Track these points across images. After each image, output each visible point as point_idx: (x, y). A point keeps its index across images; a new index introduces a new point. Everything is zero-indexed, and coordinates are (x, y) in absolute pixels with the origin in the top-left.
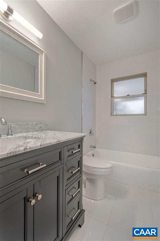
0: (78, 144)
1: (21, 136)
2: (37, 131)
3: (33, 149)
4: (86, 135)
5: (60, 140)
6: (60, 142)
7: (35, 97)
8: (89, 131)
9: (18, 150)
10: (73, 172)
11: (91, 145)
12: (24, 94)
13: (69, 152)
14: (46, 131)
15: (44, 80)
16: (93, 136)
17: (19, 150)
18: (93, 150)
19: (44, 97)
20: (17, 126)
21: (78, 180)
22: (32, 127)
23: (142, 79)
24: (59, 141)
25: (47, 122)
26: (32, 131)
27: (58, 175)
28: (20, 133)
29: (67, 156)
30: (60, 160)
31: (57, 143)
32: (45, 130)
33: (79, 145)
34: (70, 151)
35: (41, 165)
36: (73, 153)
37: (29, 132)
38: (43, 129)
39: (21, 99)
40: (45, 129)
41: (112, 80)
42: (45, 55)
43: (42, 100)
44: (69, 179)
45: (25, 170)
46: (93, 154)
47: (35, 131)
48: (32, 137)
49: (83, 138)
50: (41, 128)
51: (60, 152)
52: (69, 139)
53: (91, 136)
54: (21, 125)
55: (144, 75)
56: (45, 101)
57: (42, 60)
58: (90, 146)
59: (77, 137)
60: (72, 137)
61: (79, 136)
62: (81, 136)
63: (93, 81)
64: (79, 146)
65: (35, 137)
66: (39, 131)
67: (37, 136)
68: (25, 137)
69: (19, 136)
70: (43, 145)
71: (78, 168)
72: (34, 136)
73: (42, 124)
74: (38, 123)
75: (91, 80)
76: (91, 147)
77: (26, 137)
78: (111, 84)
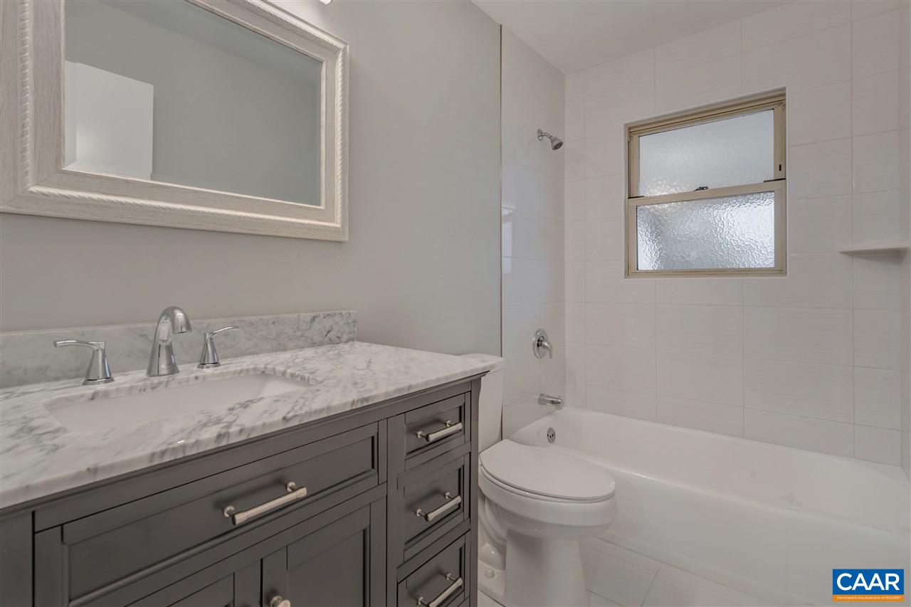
0: (458, 402)
1: (247, 371)
2: (313, 345)
3: (252, 436)
4: (493, 366)
5: (367, 395)
6: (370, 403)
7: (306, 222)
8: (534, 339)
9: (192, 440)
10: (431, 516)
11: (542, 395)
12: (265, 214)
13: (414, 437)
14: (350, 343)
15: (343, 154)
16: (551, 356)
17: (197, 441)
18: (549, 413)
19: (343, 217)
20: (237, 330)
21: (459, 544)
22: (295, 332)
23: (766, 118)
24: (367, 399)
25: (355, 312)
26: (296, 347)
27: (365, 525)
28: (249, 354)
29: (405, 452)
30: (373, 467)
31: (354, 408)
32: (347, 342)
33: (460, 407)
34: (419, 433)
35: (291, 488)
36: (427, 443)
37: (285, 350)
38: (339, 335)
39: (252, 232)
40: (345, 337)
41: (630, 128)
42: (343, 60)
43: (336, 230)
44: (413, 542)
45: (228, 509)
46: (551, 429)
47: (309, 347)
48: (284, 373)
49: (480, 379)
50: (328, 332)
51: (373, 438)
52: (410, 387)
53: (541, 357)
54: (253, 324)
55: (776, 101)
56: (347, 232)
57: (334, 80)
58: (539, 399)
59: (446, 378)
60: (424, 380)
61: (456, 375)
62: (466, 372)
63: (550, 138)
64: (461, 410)
65: (293, 375)
66: (321, 345)
67: (297, 373)
68: (260, 373)
69: (239, 369)
70: (295, 416)
71: (453, 499)
72: (289, 371)
73: (337, 318)
74: (319, 316)
75: (541, 134)
76: (542, 401)
77: (263, 372)
78: (628, 142)
